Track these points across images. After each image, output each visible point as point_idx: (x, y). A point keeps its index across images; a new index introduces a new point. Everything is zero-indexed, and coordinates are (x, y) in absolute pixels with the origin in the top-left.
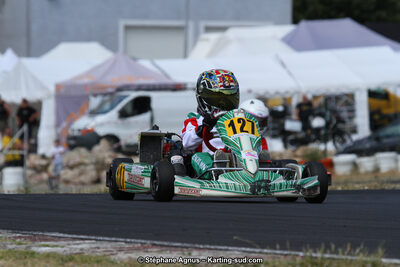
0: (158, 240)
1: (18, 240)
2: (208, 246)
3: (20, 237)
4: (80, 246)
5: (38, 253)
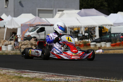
1: (18, 73)
2: (70, 76)
3: (18, 72)
4: (35, 75)
5: (24, 77)
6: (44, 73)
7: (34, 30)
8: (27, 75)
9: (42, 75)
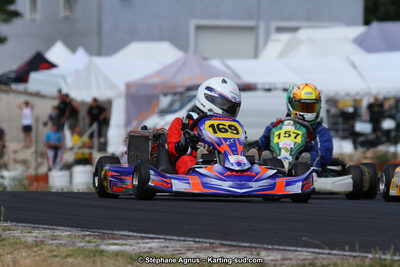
0: (226, 240)
1: (87, 238)
3: (89, 235)
4: (149, 245)
8: (122, 245)
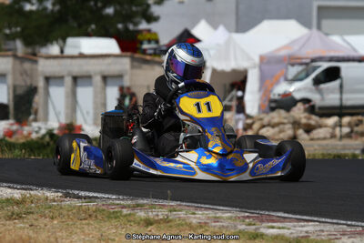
1: (247, 220)
3: (248, 217)
4: (305, 229)
5: (267, 235)
6: (335, 221)
7: (303, 75)
8: (279, 228)
9: (328, 227)
